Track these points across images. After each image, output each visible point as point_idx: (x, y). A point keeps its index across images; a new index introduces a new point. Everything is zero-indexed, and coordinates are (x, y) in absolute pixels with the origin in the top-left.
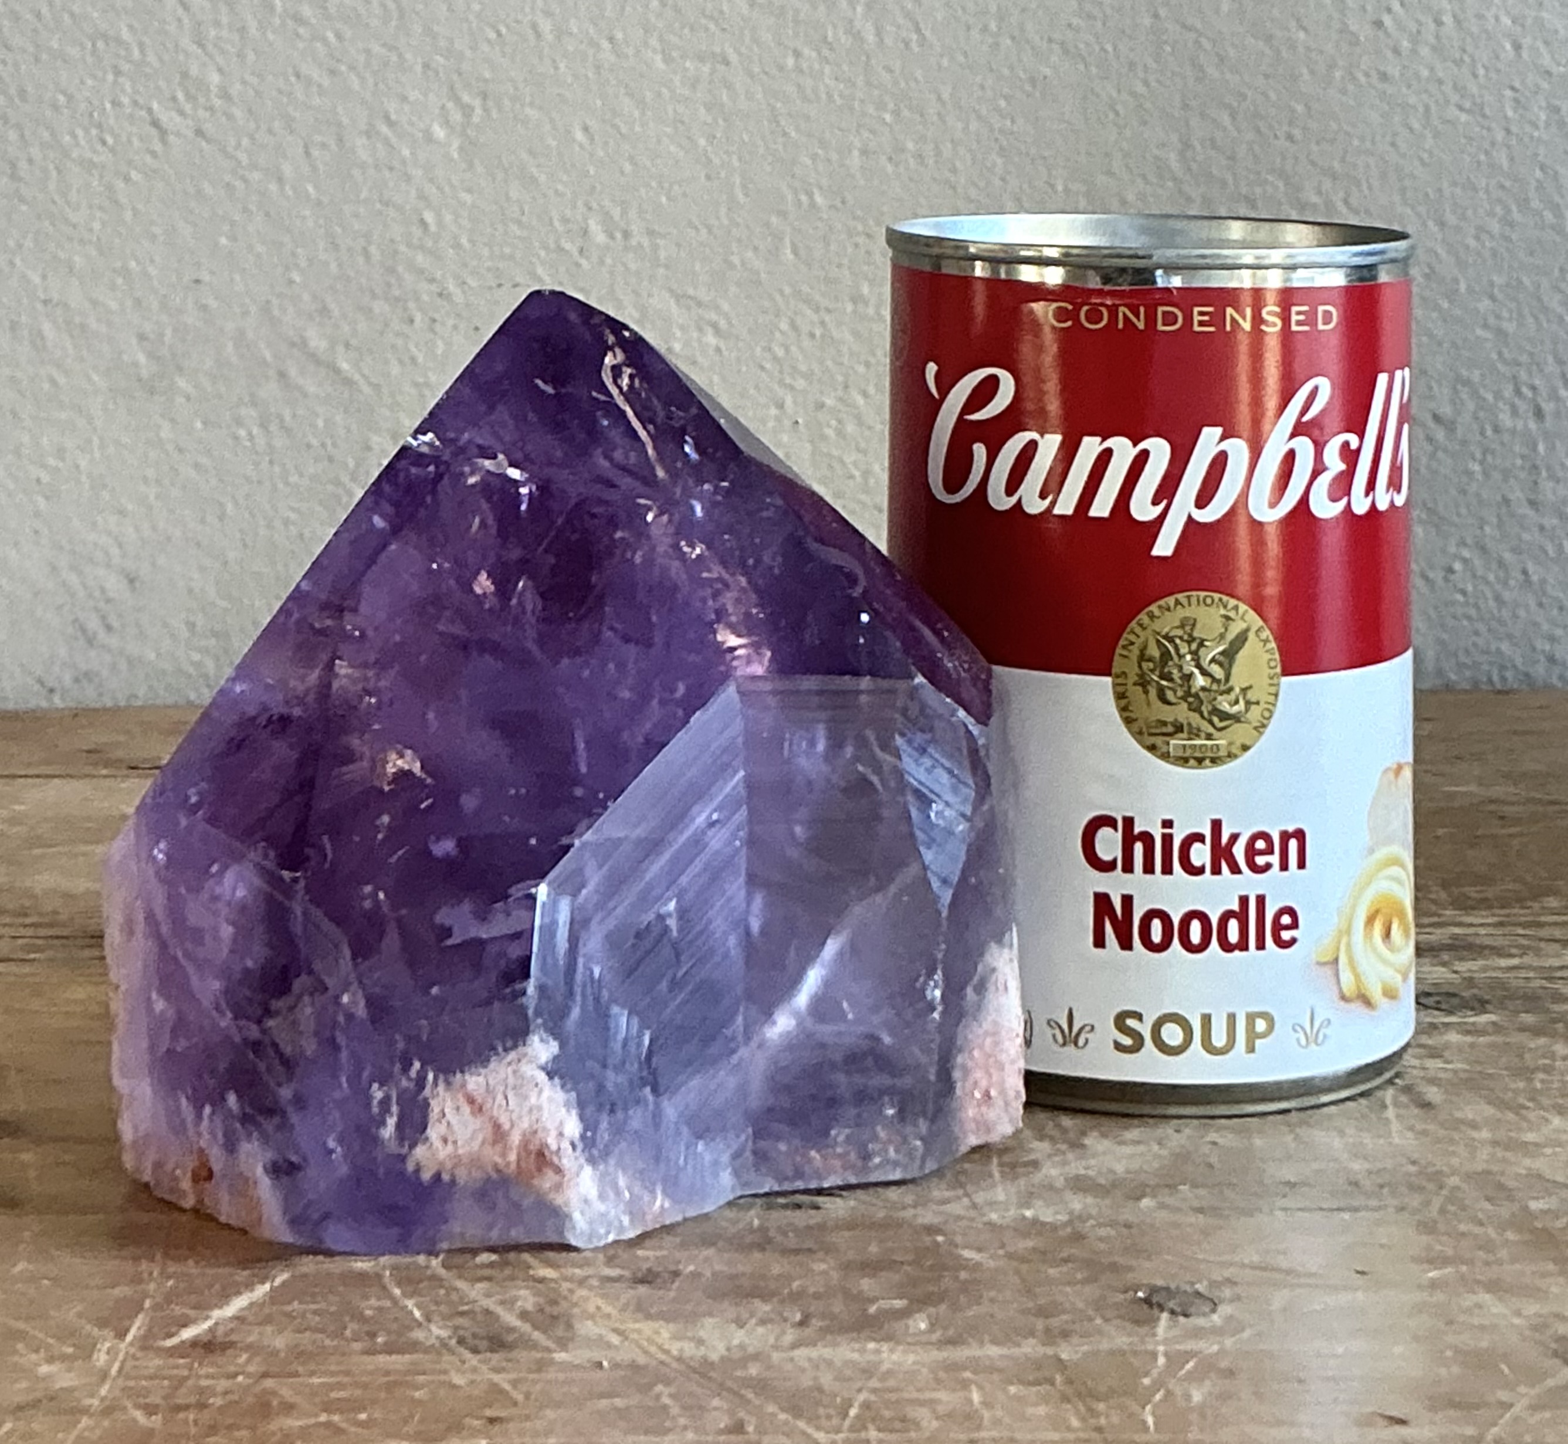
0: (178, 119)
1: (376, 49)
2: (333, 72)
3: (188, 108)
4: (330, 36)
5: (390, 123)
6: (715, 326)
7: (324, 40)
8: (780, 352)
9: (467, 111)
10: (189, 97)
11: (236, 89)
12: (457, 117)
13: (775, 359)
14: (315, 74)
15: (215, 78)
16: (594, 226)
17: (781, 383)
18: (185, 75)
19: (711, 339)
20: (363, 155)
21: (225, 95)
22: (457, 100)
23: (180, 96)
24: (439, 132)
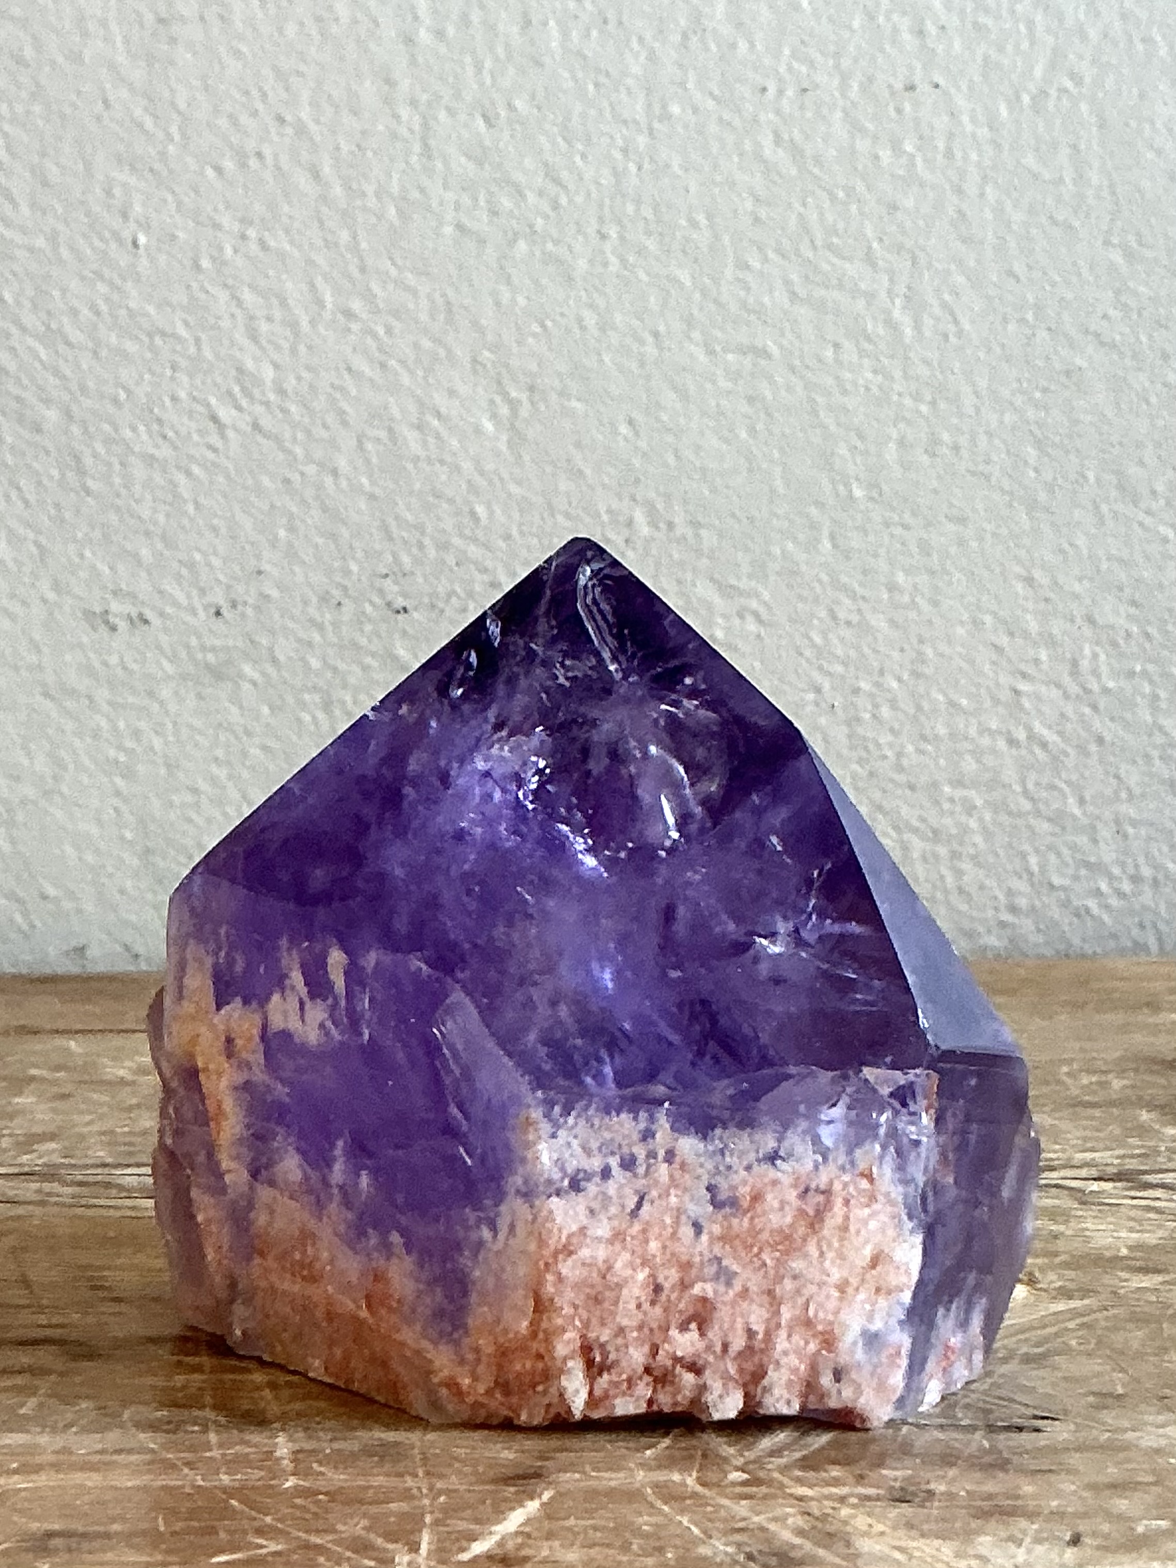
0: (234, 412)
1: (426, 344)
2: (383, 366)
3: (244, 403)
4: (381, 331)
5: (439, 415)
6: (756, 615)
7: (375, 336)
8: (818, 640)
9: (514, 405)
10: (243, 389)
11: (291, 383)
12: (504, 410)
13: (814, 645)
14: (368, 371)
15: (269, 373)
16: (639, 517)
17: (820, 668)
18: (240, 370)
19: (752, 626)
20: (415, 447)
21: (281, 392)
22: (505, 395)
23: (236, 389)
24: (489, 426)
